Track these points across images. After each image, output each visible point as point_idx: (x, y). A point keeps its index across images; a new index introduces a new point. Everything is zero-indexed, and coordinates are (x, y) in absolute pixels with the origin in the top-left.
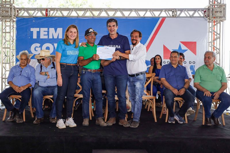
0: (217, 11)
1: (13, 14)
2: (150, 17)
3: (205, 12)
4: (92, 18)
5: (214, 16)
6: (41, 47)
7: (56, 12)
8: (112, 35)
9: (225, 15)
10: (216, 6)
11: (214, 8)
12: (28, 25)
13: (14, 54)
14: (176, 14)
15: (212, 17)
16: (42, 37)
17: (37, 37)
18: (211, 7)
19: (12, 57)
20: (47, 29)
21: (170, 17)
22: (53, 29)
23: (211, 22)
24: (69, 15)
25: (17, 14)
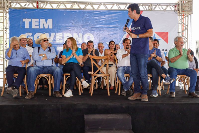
0: (185, 6)
1: (6, 6)
3: (176, 6)
4: (79, 10)
5: (183, 10)
6: (33, 36)
7: (46, 4)
9: (192, 9)
10: (185, 2)
11: (183, 3)
12: (20, 16)
13: (7, 43)
14: (152, 8)
15: (181, 11)
16: (34, 27)
17: (29, 26)
18: (181, 2)
19: (6, 45)
20: (38, 19)
21: (147, 10)
22: (44, 19)
23: (180, 15)
24: (58, 8)
25: (10, 5)
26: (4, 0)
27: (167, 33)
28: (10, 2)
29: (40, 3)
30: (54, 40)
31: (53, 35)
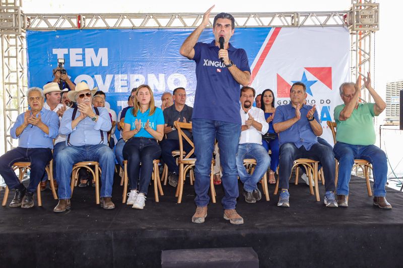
0: (364, 16)
1: (21, 25)
2: (255, 28)
3: (345, 16)
4: (157, 30)
5: (360, 23)
7: (95, 20)
9: (377, 22)
10: (363, 8)
11: (360, 11)
12: (47, 43)
14: (298, 22)
15: (357, 25)
18: (356, 8)
19: (22, 99)
20: (81, 49)
21: (288, 26)
22: (92, 49)
23: (355, 34)
24: (117, 26)
25: (28, 24)
26: (16, 15)
27: (330, 69)
28: (29, 17)
29: (84, 19)
30: (112, 88)
31: (109, 77)
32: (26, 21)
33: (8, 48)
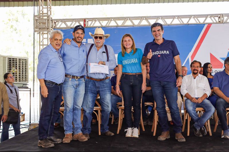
1: (50, 26)
2: (194, 24)
4: (132, 27)
7: (94, 22)
8: (157, 40)
12: (65, 36)
14: (223, 20)
21: (216, 23)
22: (92, 39)
24: (107, 25)
25: (55, 25)
26: (48, 20)
28: (55, 21)
29: (87, 21)
32: (54, 24)
33: (43, 40)
